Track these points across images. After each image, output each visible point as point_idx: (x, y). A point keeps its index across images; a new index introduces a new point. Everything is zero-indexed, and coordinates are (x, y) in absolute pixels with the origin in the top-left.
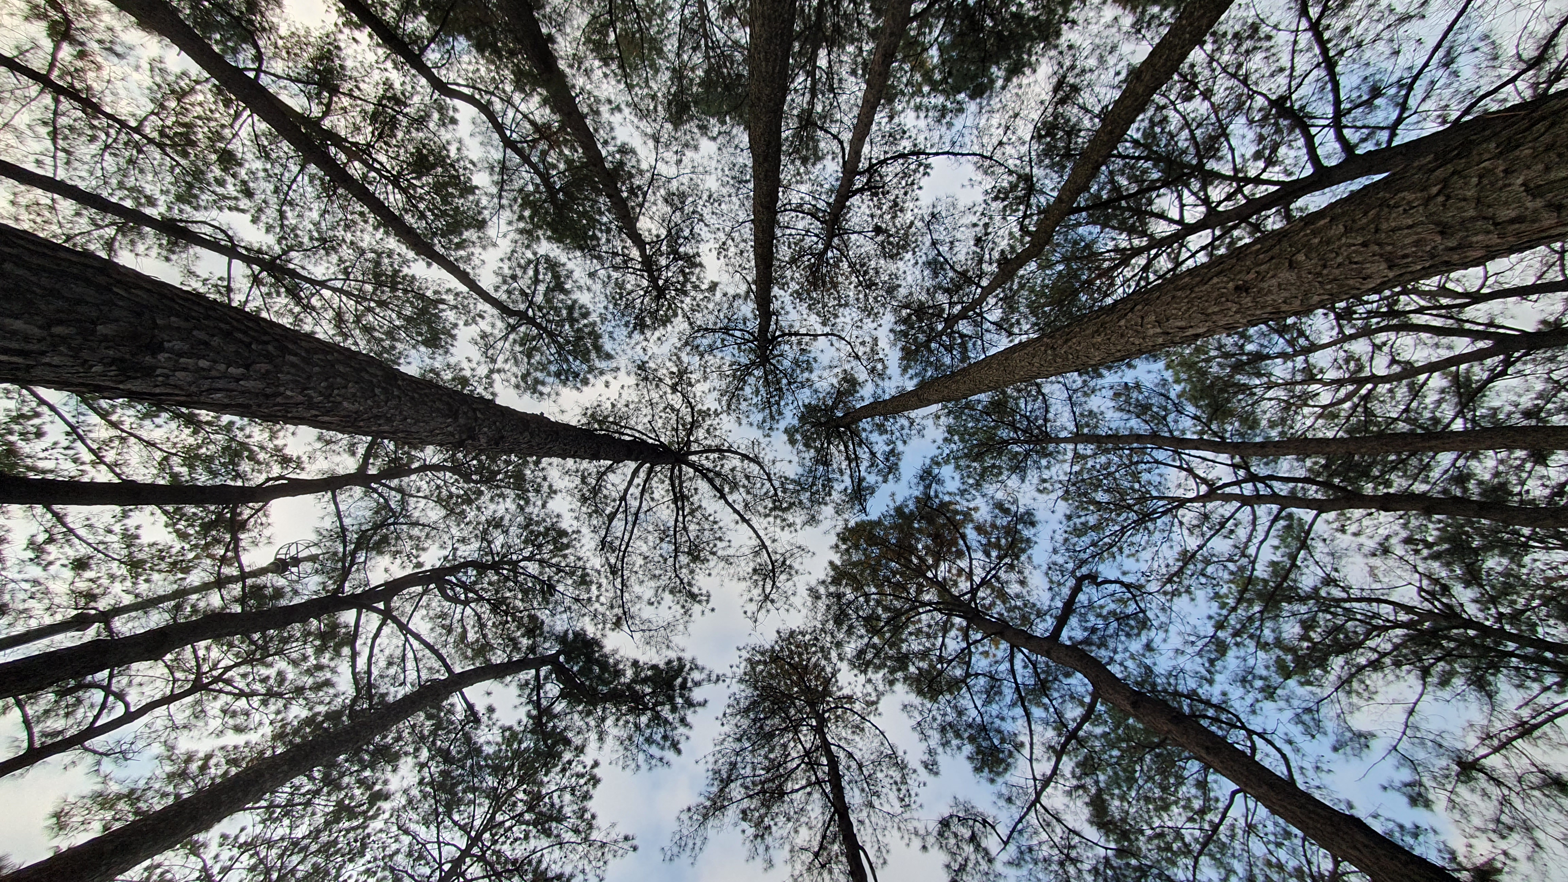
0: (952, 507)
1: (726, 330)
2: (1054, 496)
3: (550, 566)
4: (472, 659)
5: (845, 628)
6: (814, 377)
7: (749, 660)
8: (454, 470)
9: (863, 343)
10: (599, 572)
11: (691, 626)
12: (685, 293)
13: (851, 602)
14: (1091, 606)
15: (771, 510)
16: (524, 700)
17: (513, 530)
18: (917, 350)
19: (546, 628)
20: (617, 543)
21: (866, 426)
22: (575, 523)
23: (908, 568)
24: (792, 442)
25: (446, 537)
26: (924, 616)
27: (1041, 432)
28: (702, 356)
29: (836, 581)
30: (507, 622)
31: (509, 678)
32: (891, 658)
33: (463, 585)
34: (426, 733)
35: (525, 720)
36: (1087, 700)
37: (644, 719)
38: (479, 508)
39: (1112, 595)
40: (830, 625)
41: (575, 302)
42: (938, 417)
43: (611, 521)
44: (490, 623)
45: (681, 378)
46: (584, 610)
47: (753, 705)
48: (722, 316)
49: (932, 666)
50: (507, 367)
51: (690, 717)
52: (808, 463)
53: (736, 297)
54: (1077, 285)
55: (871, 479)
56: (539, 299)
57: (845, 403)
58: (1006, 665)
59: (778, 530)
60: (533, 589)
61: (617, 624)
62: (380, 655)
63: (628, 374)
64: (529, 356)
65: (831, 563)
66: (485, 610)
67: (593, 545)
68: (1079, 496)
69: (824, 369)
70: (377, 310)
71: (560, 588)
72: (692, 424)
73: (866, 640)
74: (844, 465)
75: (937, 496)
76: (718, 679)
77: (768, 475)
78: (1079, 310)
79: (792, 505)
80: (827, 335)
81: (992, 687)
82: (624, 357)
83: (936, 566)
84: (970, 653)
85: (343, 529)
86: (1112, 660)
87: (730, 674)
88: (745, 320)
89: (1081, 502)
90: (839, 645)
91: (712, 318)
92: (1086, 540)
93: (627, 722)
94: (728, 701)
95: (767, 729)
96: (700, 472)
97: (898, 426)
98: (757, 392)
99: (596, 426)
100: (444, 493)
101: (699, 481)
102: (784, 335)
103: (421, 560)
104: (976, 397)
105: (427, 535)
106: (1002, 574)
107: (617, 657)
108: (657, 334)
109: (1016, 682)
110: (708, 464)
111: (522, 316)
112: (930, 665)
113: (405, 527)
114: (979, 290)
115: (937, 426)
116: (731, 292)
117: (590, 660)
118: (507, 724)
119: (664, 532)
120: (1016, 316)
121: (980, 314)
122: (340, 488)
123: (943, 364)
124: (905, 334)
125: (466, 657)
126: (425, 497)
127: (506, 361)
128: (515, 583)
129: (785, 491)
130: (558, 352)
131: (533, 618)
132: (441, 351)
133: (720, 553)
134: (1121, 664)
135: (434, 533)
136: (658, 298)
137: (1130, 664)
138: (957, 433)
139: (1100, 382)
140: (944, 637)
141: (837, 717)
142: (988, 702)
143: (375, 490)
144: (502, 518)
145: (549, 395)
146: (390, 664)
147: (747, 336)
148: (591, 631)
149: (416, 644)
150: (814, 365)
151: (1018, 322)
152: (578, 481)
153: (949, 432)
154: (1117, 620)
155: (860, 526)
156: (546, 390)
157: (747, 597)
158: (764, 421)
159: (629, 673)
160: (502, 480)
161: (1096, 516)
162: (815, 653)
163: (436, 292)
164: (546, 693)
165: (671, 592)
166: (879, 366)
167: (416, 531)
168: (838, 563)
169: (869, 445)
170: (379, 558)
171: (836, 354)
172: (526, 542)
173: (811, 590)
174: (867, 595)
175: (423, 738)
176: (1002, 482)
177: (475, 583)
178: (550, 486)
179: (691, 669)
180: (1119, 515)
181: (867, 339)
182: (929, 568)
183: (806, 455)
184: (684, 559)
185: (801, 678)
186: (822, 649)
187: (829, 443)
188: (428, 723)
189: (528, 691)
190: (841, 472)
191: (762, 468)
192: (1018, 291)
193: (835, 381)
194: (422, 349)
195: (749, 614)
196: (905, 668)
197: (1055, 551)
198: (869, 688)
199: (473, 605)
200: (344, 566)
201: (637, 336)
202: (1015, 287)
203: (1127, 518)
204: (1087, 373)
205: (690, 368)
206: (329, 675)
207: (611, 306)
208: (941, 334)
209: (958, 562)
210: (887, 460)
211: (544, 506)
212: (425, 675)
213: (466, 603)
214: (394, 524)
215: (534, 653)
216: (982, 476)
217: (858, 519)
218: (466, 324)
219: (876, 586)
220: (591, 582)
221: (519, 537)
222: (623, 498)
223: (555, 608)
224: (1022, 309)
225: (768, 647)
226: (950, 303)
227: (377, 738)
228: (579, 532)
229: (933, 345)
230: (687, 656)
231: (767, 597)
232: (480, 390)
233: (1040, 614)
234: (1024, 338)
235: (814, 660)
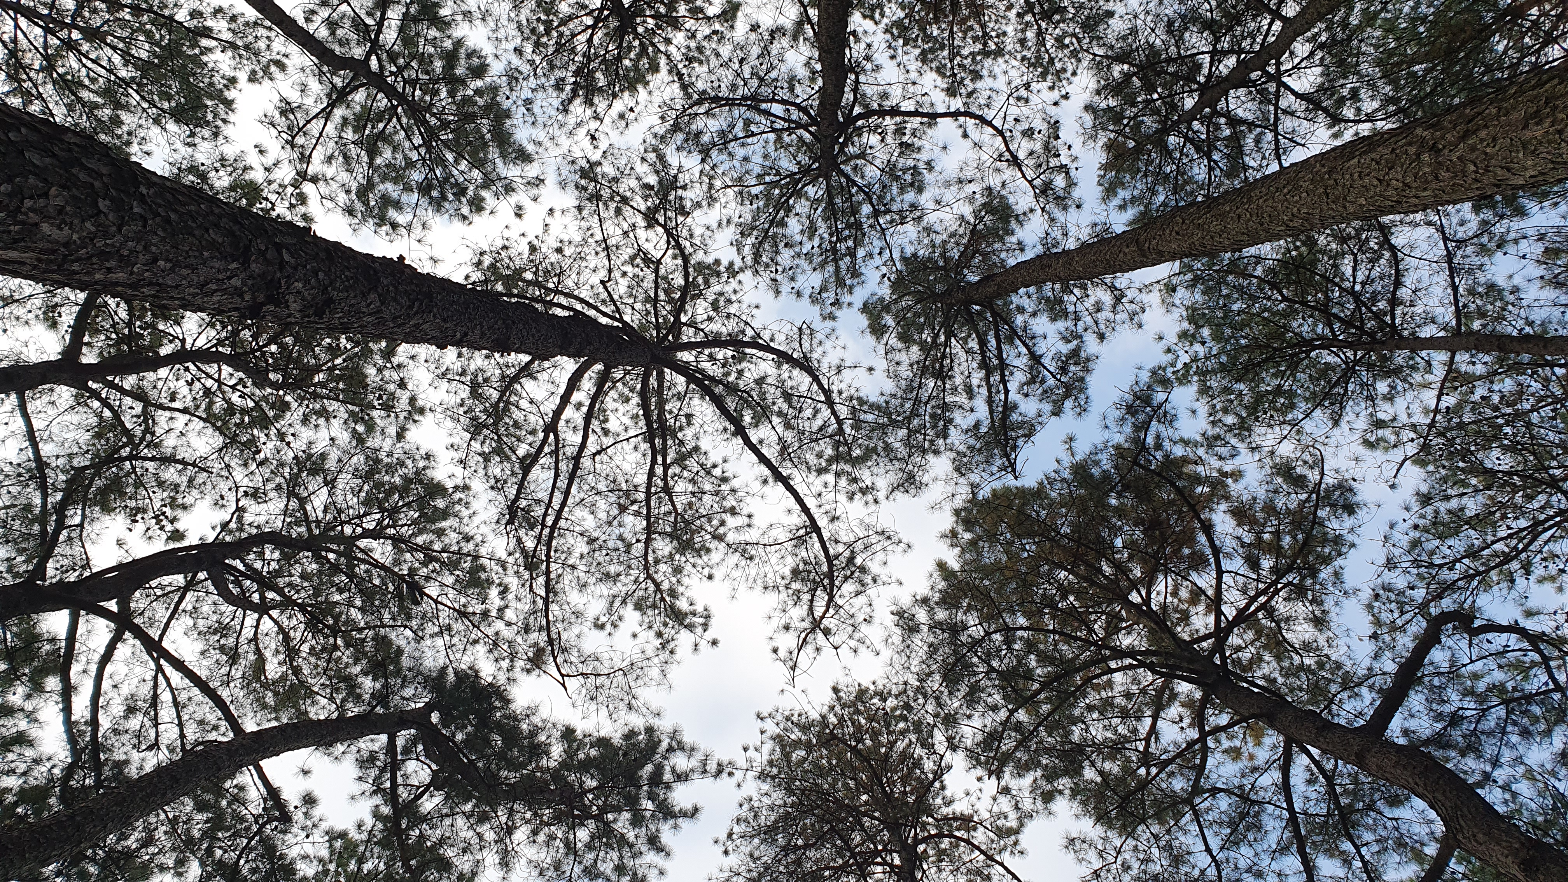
0: (1189, 469)
1: (754, 102)
2: (1397, 455)
3: (414, 549)
4: (276, 709)
5: (963, 689)
6: (926, 200)
7: (778, 739)
8: (235, 361)
9: (1029, 133)
10: (503, 565)
11: (673, 671)
12: (676, 24)
13: (976, 642)
14: (1454, 672)
15: (830, 461)
16: (367, 787)
17: (344, 481)
18: (1139, 150)
19: (406, 662)
20: (539, 511)
21: (1026, 302)
22: (459, 471)
23: (1092, 583)
24: (877, 330)
25: (224, 486)
26: (1118, 677)
27: (1382, 324)
28: (705, 153)
29: (949, 600)
30: (336, 647)
31: (340, 748)
32: (1049, 751)
33: (254, 575)
34: (197, 834)
35: (369, 821)
36: (1431, 850)
37: (583, 835)
38: (281, 436)
39: (1501, 654)
40: (935, 683)
41: (459, 43)
42: (1171, 289)
43: (526, 470)
44: (305, 648)
45: (664, 199)
46: (475, 634)
47: (783, 823)
48: (747, 71)
49: (1128, 771)
50: (330, 171)
51: (667, 836)
52: (905, 372)
53: (776, 32)
54: (1489, 17)
55: (1029, 407)
56: (390, 36)
57: (985, 256)
58: (1276, 775)
59: (842, 498)
60: (382, 590)
61: (536, 661)
62: (112, 694)
63: (563, 185)
64: (373, 153)
65: (941, 566)
66: (295, 622)
67: (493, 512)
68: (1451, 456)
69: (948, 184)
70: (85, 47)
71: (433, 590)
72: (685, 290)
73: (1003, 714)
74: (977, 378)
75: (1158, 446)
76: (720, 771)
77: (827, 393)
78: (1489, 69)
79: (870, 452)
80: (955, 115)
81: (1243, 816)
82: (554, 152)
83: (1149, 582)
84: (1205, 751)
85: (41, 464)
86: (1487, 777)
87: (742, 763)
88: (792, 81)
89: (1454, 470)
90: (950, 720)
91: (727, 76)
92: (1458, 544)
93: (552, 837)
94: (737, 812)
95: (808, 865)
96: (699, 383)
97: (1089, 303)
98: (812, 230)
99: (499, 287)
100: (219, 404)
101: (696, 401)
102: (868, 113)
103: (180, 526)
104: (1253, 250)
105: (191, 481)
106: (1281, 606)
107: (536, 720)
108: (618, 106)
109: (1291, 808)
110: (714, 370)
111: (359, 67)
112: (1125, 769)
113: (150, 465)
114: (1277, 26)
115: (1169, 306)
116: (767, 21)
117: (485, 723)
118: (339, 827)
119: (627, 493)
120: (1351, 82)
121: (1277, 78)
122: (32, 387)
123: (1191, 179)
124: (1115, 115)
125: (265, 706)
126: (185, 411)
127: (329, 160)
128: (351, 576)
129: (857, 425)
130: (427, 144)
131: (383, 642)
132: (206, 133)
133: (731, 537)
134: (1506, 788)
135: (202, 477)
136: (618, 34)
137: (1524, 788)
138: (1209, 322)
139: (1517, 224)
140: (1155, 718)
141: (941, 854)
142: (1231, 842)
143: (96, 395)
144: (323, 456)
145: (409, 228)
146: (131, 710)
147: (795, 114)
148: (487, 670)
149: (176, 677)
150: (928, 177)
151: (1355, 95)
152: (464, 392)
153: (1191, 319)
154: (1506, 702)
155: (1003, 497)
156: (402, 219)
157: (778, 621)
158: (824, 289)
159: (557, 751)
160: (322, 385)
161: (1480, 498)
162: (903, 733)
163: (195, 14)
164: (406, 776)
165: (638, 607)
166: (1059, 181)
167: (170, 474)
168: (955, 565)
169: (1029, 340)
170: (106, 520)
171: (972, 155)
172: (368, 502)
173: (900, 614)
174: (1008, 632)
175: (190, 843)
176: (1294, 424)
177: (278, 573)
178: (413, 400)
179: (670, 749)
180: (1530, 498)
181: (1039, 124)
182: (1134, 585)
183: (903, 357)
184: (663, 546)
185: (876, 777)
186: (918, 726)
187: (949, 335)
188: (199, 817)
189: (373, 773)
190: (970, 393)
191: (816, 379)
192: (1360, 28)
193: (967, 210)
194: (172, 126)
195: (782, 653)
196: (1075, 771)
197: (1390, 564)
198: (1005, 804)
199: (275, 613)
200: (44, 531)
201: (578, 108)
202: (1354, 21)
203: (1548, 505)
204: (1493, 206)
205: (683, 178)
206: (23, 725)
207: (528, 48)
208: (1192, 115)
209: (1194, 576)
210: (1064, 370)
211: (400, 436)
212: (192, 733)
213: (263, 609)
214: (130, 458)
215: (386, 706)
216: (1253, 409)
217: (998, 485)
218: (253, 78)
219: (1026, 615)
220: (489, 582)
221: (356, 492)
222: (551, 428)
223: (421, 627)
224: (1365, 68)
225: (814, 715)
226: (1214, 53)
227: (111, 839)
228: (466, 488)
229: (1172, 140)
230: (664, 725)
231: (816, 624)
232: (281, 210)
233: (1350, 684)
234: (1365, 129)
235: (901, 745)
